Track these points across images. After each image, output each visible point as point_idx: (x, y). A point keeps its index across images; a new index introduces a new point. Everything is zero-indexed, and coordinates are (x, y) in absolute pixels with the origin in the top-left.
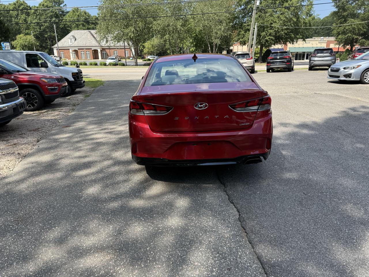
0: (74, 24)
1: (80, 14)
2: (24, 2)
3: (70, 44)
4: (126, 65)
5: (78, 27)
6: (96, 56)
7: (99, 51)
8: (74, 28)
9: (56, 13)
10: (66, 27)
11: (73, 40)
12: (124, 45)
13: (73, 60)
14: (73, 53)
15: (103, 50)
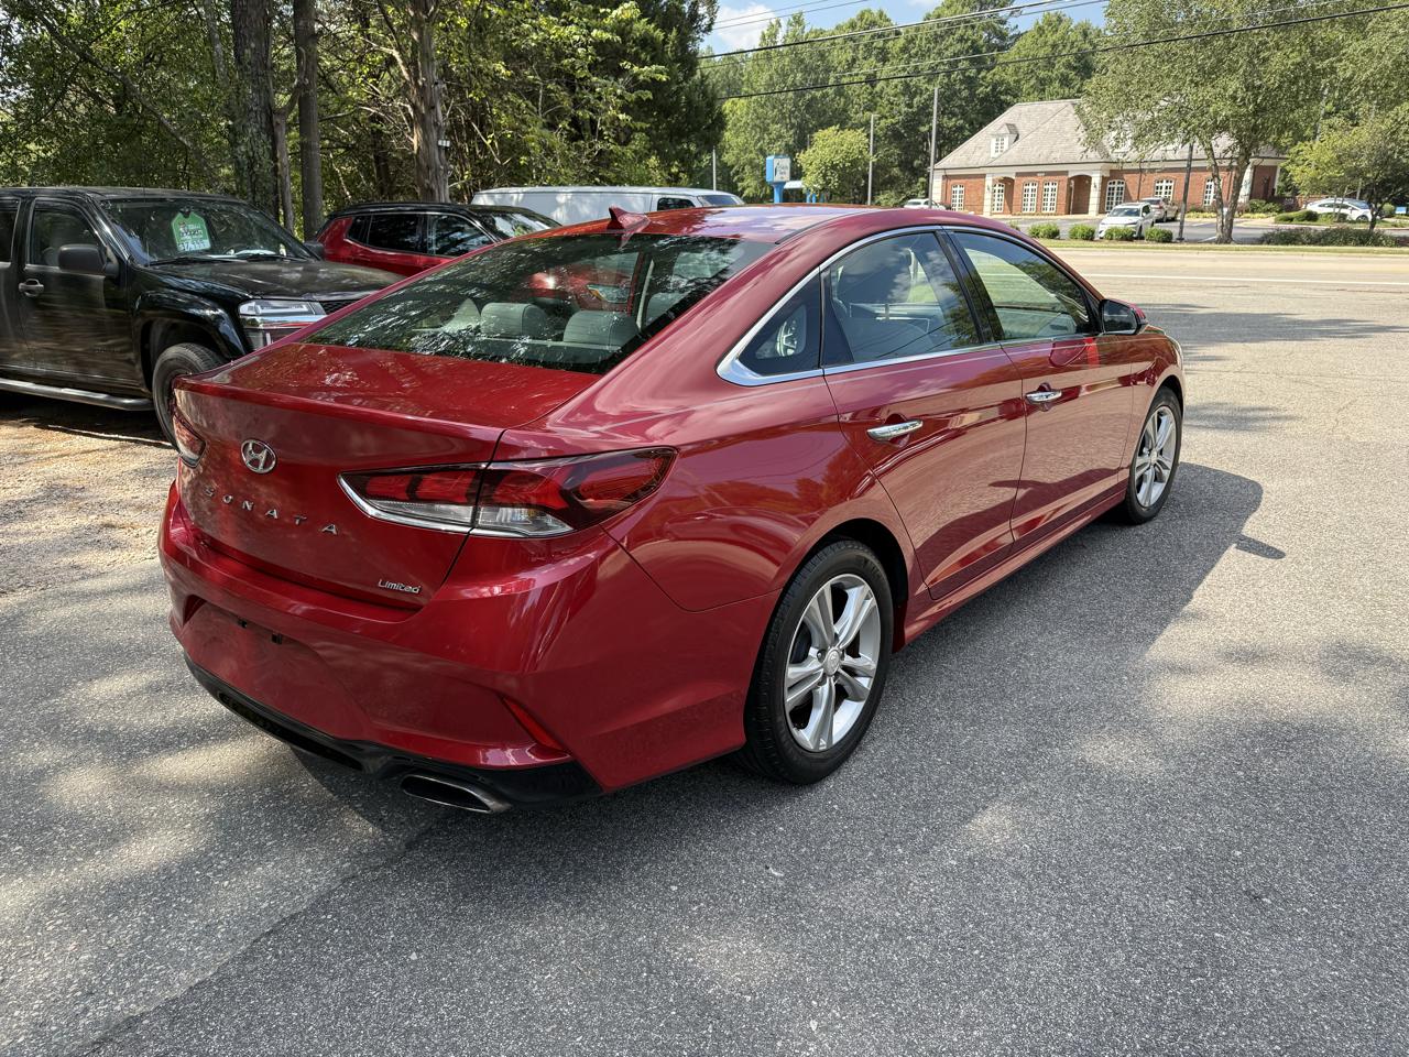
0: (1028, 81)
1: (1063, 38)
2: (881, 14)
3: (993, 154)
4: (1181, 239)
5: (1041, 90)
6: (1077, 203)
7: (1096, 180)
8: (1029, 94)
9: (974, 42)
10: (1001, 93)
11: (1006, 140)
12: (1191, 155)
13: (991, 214)
14: (997, 188)
15: (1115, 175)
